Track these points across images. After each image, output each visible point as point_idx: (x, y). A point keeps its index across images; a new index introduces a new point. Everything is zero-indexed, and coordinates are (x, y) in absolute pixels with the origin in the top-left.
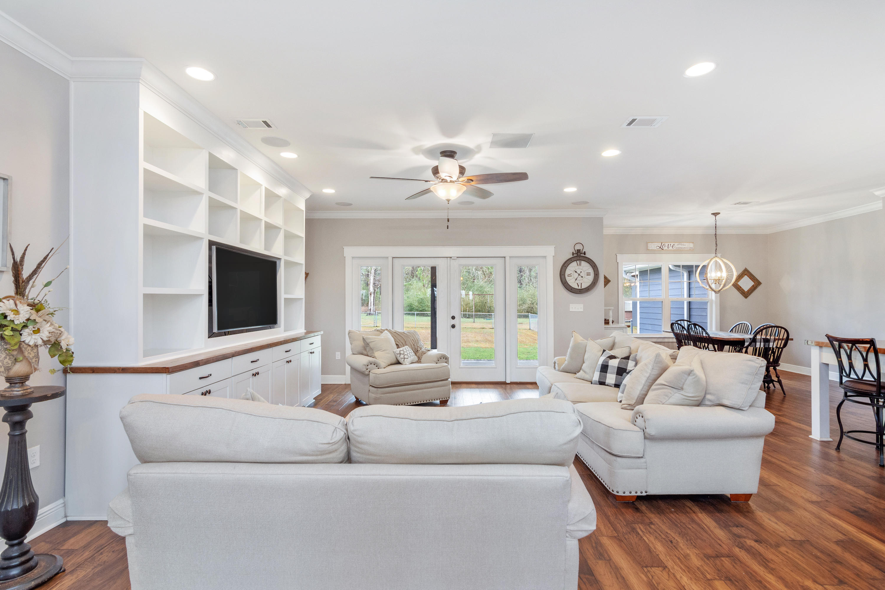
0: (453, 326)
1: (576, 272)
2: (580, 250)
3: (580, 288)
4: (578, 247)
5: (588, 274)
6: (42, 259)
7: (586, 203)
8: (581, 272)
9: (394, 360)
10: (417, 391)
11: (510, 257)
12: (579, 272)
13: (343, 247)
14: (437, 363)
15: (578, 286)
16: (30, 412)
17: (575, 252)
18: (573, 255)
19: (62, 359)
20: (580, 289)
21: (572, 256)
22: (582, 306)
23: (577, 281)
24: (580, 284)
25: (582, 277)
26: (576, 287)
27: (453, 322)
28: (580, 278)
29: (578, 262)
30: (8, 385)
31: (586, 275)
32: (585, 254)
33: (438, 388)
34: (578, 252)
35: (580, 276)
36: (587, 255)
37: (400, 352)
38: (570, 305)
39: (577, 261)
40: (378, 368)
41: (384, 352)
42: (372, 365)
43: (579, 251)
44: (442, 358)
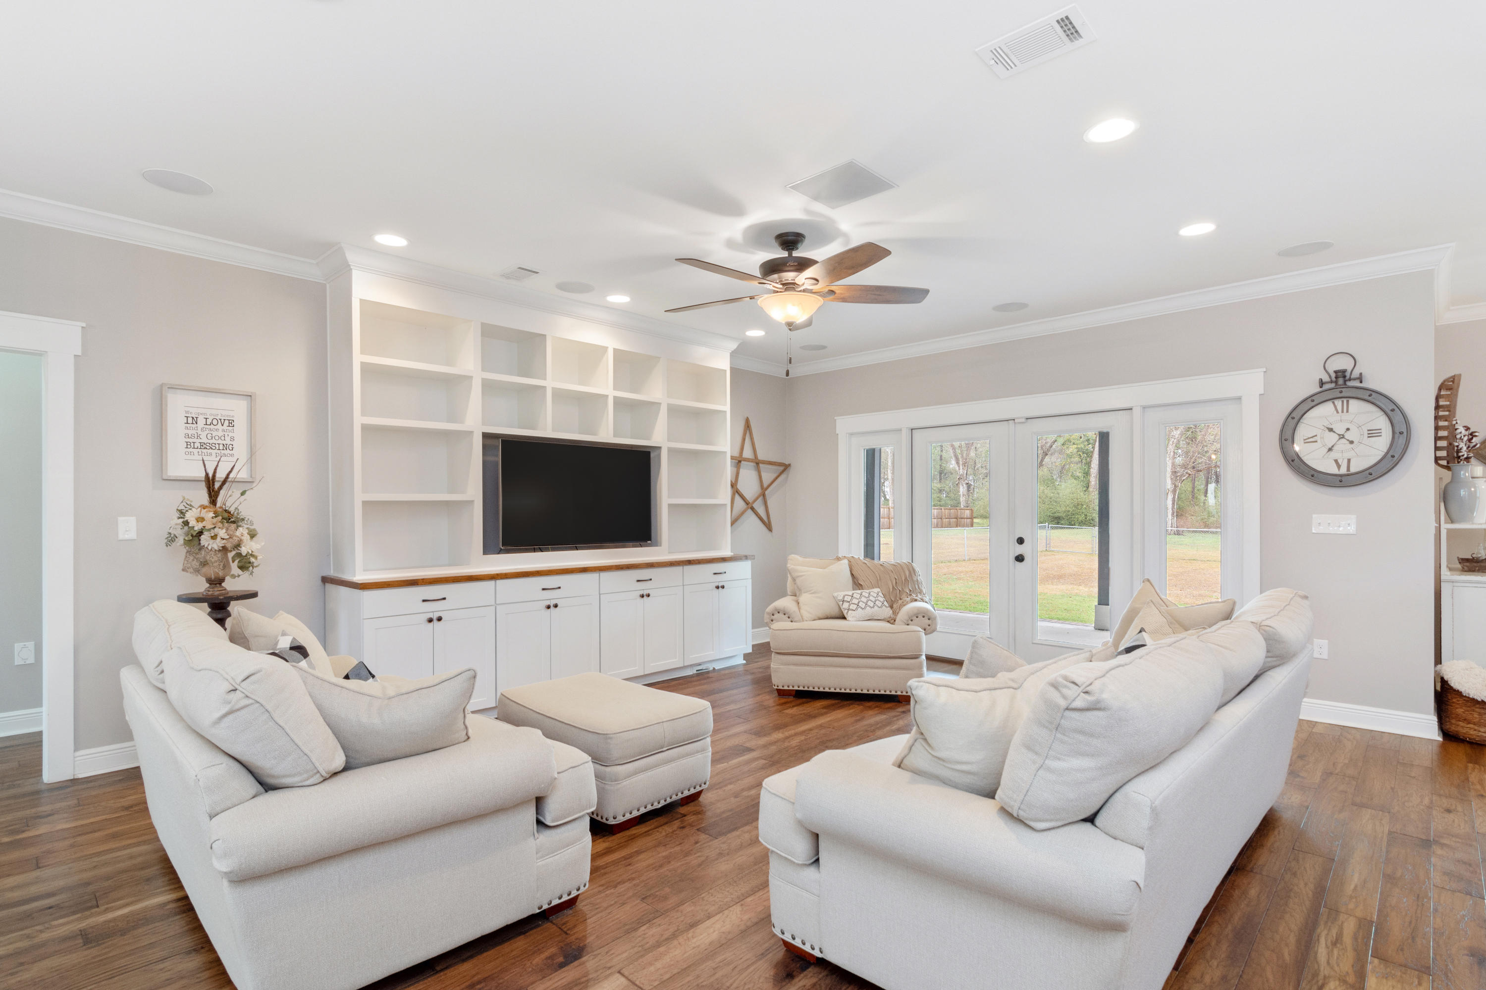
0: (1020, 559)
1: (1331, 430)
2: (1344, 371)
3: (1343, 470)
4: (1344, 363)
5: (1373, 433)
6: (230, 470)
7: (1325, 246)
8: (1348, 429)
9: (835, 611)
10: (848, 670)
11: (1144, 408)
12: (1340, 429)
13: (836, 418)
14: (908, 625)
15: (1339, 466)
16: (228, 611)
17: (1326, 378)
18: (1321, 387)
19: (240, 564)
20: (1341, 476)
21: (1319, 390)
22: (1352, 519)
23: (1334, 455)
24: (1346, 461)
25: (1352, 442)
26: (1334, 470)
27: (1019, 550)
28: (1343, 445)
29: (1338, 403)
30: (208, 585)
31: (1366, 435)
32: (1360, 379)
33: (894, 671)
34: (1336, 378)
35: (1343, 441)
36: (1369, 383)
37: (844, 597)
38: (1314, 516)
39: (1336, 402)
40: (792, 622)
41: (813, 595)
42: (781, 615)
43: (1341, 374)
44: (920, 617)
